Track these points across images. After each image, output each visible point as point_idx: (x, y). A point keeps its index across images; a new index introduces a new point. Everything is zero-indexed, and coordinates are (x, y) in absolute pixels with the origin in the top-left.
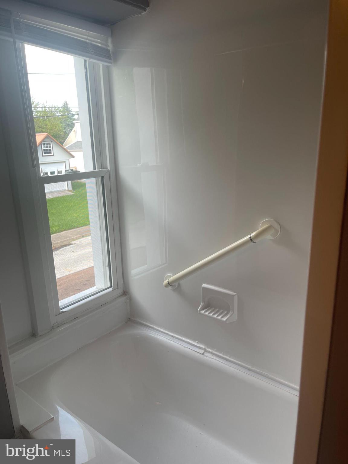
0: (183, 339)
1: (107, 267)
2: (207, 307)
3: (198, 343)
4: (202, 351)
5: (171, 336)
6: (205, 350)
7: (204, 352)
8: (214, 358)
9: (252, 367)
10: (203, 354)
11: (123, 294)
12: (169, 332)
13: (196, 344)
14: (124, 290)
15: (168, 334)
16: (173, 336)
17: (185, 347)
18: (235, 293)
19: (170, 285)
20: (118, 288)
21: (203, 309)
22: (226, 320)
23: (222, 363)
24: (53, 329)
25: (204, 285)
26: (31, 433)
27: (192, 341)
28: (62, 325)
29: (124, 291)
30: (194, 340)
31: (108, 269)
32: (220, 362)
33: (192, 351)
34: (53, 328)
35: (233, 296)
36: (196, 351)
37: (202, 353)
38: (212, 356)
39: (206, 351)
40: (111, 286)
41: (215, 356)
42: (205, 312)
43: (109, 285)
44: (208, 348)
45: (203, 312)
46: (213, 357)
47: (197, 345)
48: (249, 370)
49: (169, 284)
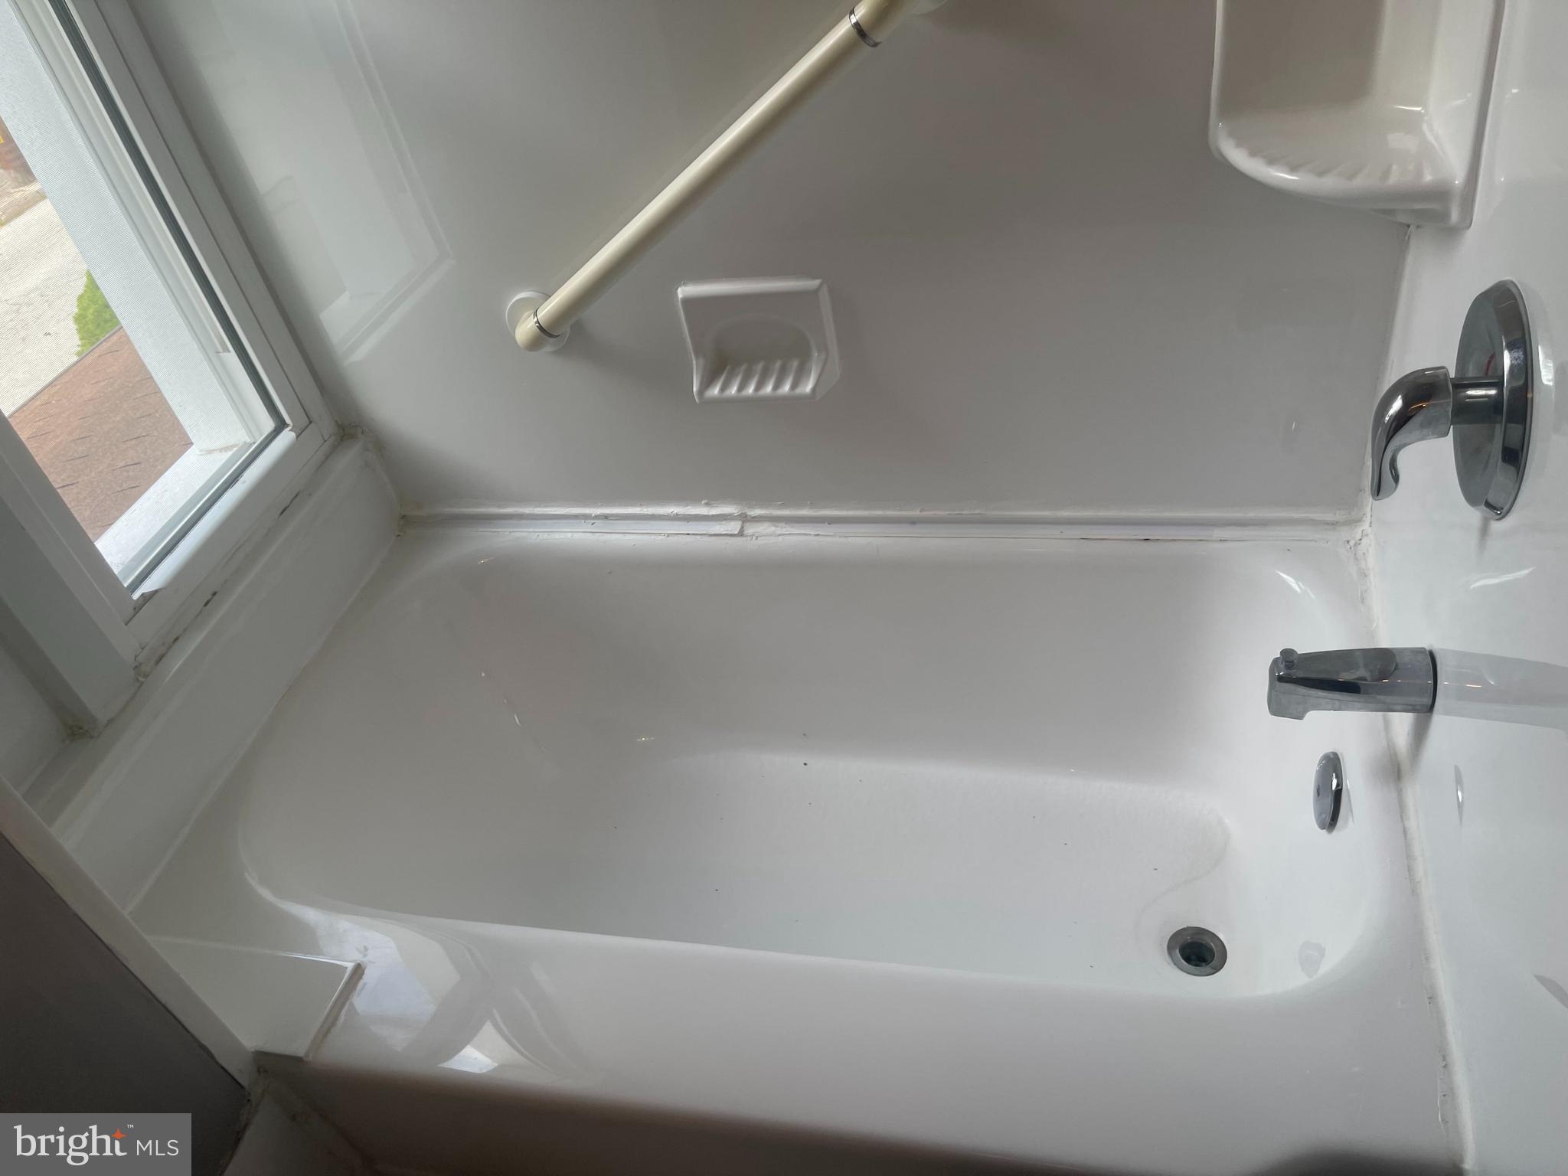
0: (650, 513)
1: (226, 350)
2: (719, 367)
3: (707, 504)
4: (734, 527)
5: (597, 517)
6: (744, 519)
7: (742, 527)
8: (784, 531)
9: (921, 511)
10: (741, 534)
11: (342, 437)
12: (586, 505)
13: (703, 510)
14: (336, 421)
15: (586, 517)
16: (606, 517)
17: (669, 535)
18: (817, 282)
19: (551, 336)
20: (311, 422)
21: (708, 382)
22: (814, 389)
23: (818, 535)
24: (146, 676)
25: (683, 291)
26: (310, 1058)
27: (687, 506)
28: (169, 648)
29: (339, 426)
30: (695, 500)
31: (232, 358)
32: (810, 535)
33: (699, 537)
34: (142, 674)
35: (815, 292)
36: (711, 535)
37: (736, 532)
38: (773, 528)
39: (748, 521)
40: (281, 425)
41: (783, 525)
42: (722, 390)
43: (268, 424)
44: (752, 507)
45: (715, 391)
46: (779, 531)
47: (710, 514)
48: (913, 522)
49: (545, 332)
